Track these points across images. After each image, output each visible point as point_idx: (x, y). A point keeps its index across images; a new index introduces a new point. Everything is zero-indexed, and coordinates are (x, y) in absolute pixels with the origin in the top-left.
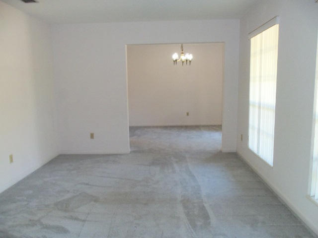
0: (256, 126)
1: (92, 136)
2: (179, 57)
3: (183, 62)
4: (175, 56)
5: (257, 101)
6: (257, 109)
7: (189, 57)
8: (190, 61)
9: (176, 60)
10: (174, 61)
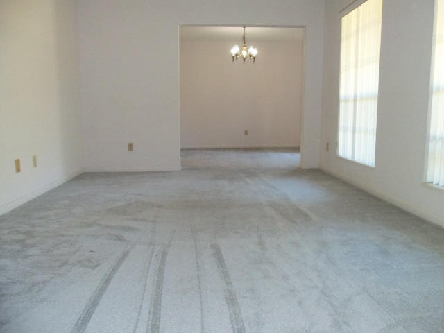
0: (350, 125)
1: (131, 147)
2: (241, 51)
3: (244, 60)
4: (235, 50)
5: (351, 94)
6: (351, 104)
7: (254, 51)
8: (254, 58)
9: (237, 55)
10: (233, 57)
